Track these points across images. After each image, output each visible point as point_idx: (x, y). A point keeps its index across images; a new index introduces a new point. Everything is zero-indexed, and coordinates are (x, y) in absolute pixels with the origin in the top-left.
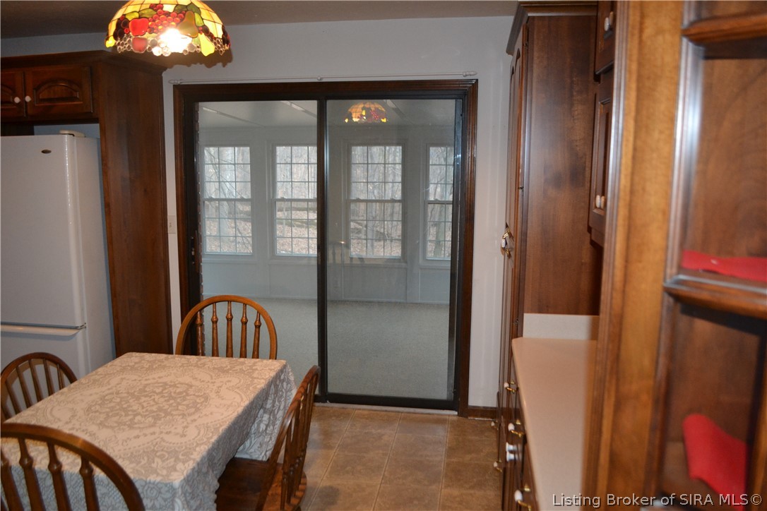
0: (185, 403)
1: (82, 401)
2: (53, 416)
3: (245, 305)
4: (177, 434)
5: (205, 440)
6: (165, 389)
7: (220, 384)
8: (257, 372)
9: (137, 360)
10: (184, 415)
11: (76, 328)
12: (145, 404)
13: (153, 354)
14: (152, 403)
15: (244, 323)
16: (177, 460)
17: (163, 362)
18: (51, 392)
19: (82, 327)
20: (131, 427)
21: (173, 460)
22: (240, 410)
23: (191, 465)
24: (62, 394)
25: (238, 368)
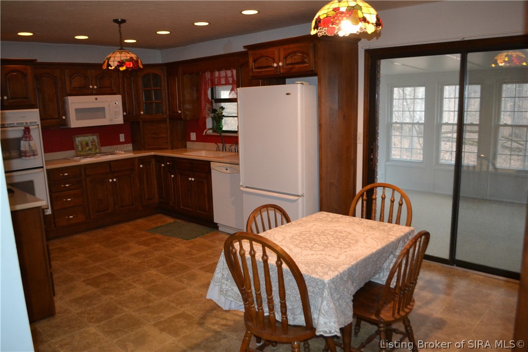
0: (344, 242)
1: (290, 233)
2: (274, 238)
3: (394, 190)
4: (334, 257)
5: (348, 262)
6: (335, 233)
7: (368, 235)
8: (392, 232)
9: (325, 216)
10: (341, 248)
11: (298, 196)
12: (322, 239)
13: (335, 214)
14: (326, 239)
15: (392, 202)
16: (330, 269)
17: (339, 219)
18: (276, 226)
19: (302, 196)
20: (311, 249)
21: (327, 269)
22: (374, 251)
23: (336, 273)
24: (281, 228)
25: (382, 228)
